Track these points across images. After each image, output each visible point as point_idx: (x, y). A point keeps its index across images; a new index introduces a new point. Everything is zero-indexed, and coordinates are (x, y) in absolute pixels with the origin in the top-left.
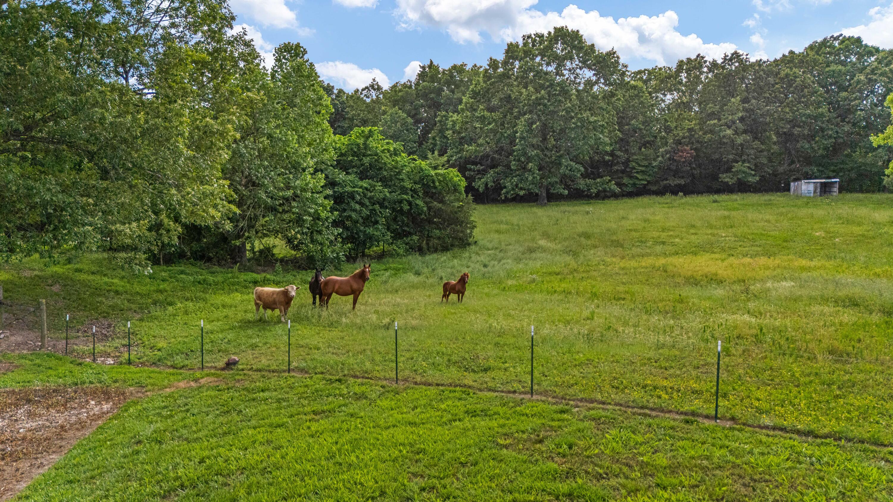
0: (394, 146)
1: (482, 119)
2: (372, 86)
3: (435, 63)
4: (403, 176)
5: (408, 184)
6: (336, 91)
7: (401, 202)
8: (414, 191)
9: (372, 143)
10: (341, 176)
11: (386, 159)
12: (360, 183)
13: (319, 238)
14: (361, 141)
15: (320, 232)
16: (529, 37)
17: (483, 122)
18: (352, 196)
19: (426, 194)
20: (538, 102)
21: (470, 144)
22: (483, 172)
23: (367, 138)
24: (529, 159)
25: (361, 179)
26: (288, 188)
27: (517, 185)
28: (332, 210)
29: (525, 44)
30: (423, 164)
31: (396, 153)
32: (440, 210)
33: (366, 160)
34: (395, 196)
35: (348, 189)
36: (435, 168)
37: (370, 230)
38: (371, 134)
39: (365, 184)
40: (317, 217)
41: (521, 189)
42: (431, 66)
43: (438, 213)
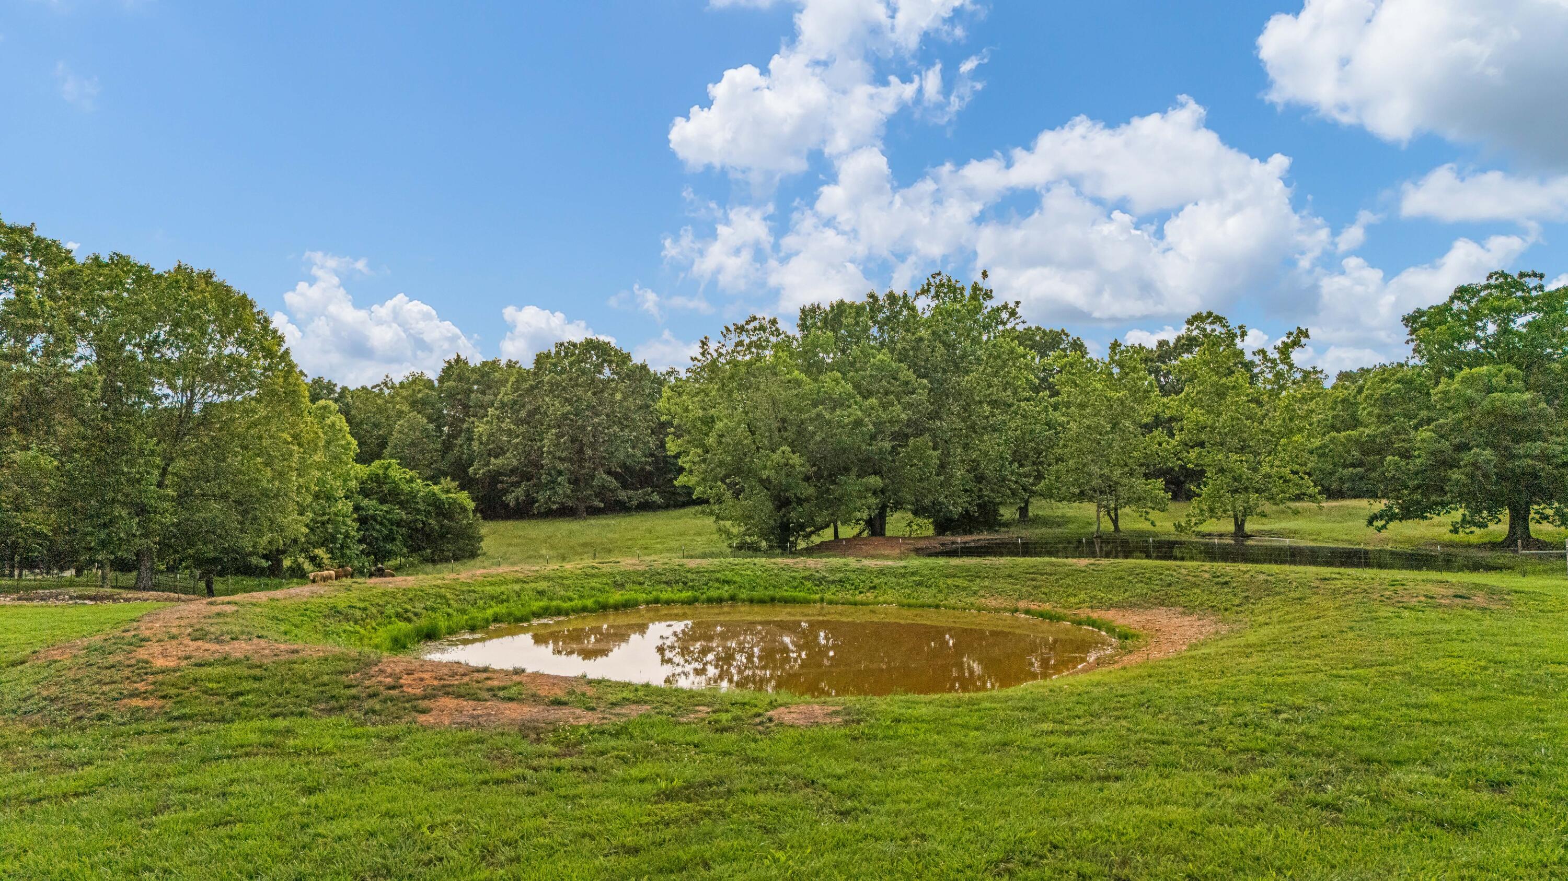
0: (410, 473)
1: (509, 433)
2: (385, 384)
3: (463, 357)
4: (418, 500)
5: (422, 506)
6: (338, 389)
7: (416, 521)
8: (429, 512)
9: (391, 473)
10: (365, 502)
11: (405, 487)
12: (381, 507)
13: (348, 552)
14: (381, 472)
15: (349, 548)
16: (562, 344)
17: (509, 435)
18: (374, 518)
19: (438, 514)
20: (565, 416)
21: (496, 457)
22: (516, 484)
23: (387, 469)
24: (560, 473)
25: (381, 503)
26: (324, 514)
27: (550, 498)
28: (358, 530)
29: (558, 353)
30: (436, 488)
31: (411, 480)
32: (450, 527)
33: (386, 488)
34: (411, 517)
35: (371, 512)
36: (448, 492)
37: (389, 546)
38: (390, 465)
39: (385, 508)
40: (347, 536)
41: (554, 503)
42: (458, 360)
43: (449, 530)
